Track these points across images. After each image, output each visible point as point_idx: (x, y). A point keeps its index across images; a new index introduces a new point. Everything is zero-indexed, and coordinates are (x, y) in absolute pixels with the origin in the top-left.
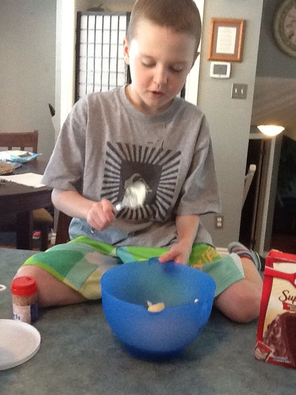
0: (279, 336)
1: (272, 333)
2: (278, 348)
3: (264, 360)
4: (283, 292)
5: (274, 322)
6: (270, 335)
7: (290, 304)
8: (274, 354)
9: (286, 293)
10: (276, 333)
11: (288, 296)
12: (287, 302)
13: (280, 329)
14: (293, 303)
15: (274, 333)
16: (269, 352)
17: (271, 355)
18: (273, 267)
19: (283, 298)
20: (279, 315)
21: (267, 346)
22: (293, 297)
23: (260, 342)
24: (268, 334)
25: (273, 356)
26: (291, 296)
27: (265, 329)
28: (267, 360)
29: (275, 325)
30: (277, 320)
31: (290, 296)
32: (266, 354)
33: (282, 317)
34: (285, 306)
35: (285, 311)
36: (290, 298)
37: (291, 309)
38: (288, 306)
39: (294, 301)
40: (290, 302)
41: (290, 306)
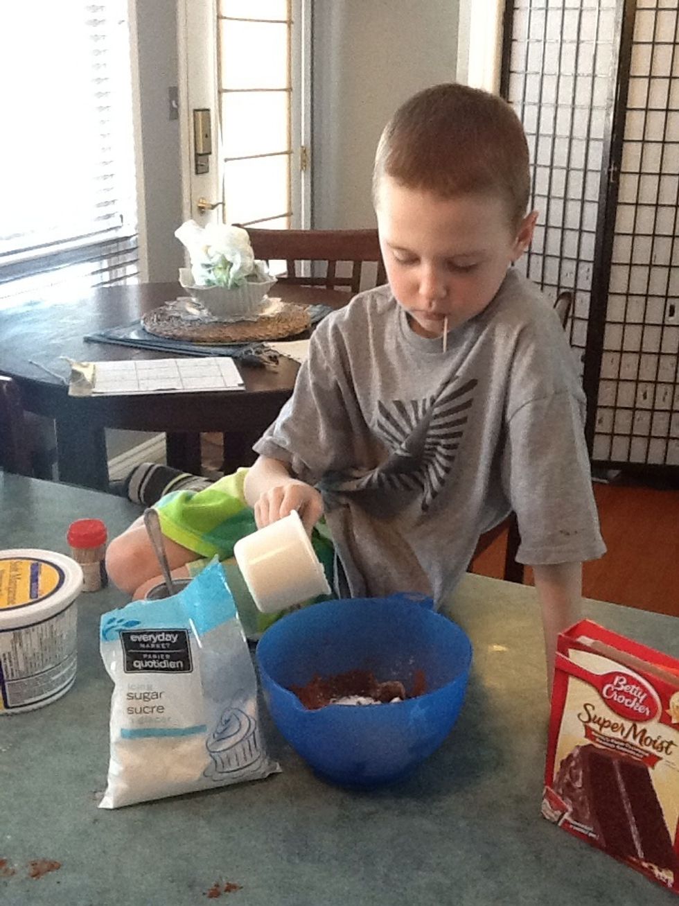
0: (578, 784)
1: (568, 777)
2: (578, 808)
3: (556, 823)
4: (585, 706)
5: (570, 756)
6: (565, 781)
7: (596, 732)
8: (572, 815)
9: (589, 708)
10: (575, 778)
11: (592, 716)
12: (591, 725)
13: (581, 773)
14: (600, 729)
15: (571, 777)
16: (564, 811)
17: (566, 816)
18: (568, 656)
19: (585, 717)
20: (578, 746)
21: (559, 798)
22: (600, 719)
23: (549, 789)
24: (561, 778)
25: (570, 820)
26: (598, 717)
27: (557, 768)
28: (560, 824)
29: (573, 764)
30: (575, 755)
31: (595, 716)
32: (559, 813)
33: (584, 749)
34: (589, 733)
35: (588, 742)
36: (596, 720)
37: (598, 740)
38: (593, 733)
39: (602, 726)
40: (596, 727)
41: (597, 735)
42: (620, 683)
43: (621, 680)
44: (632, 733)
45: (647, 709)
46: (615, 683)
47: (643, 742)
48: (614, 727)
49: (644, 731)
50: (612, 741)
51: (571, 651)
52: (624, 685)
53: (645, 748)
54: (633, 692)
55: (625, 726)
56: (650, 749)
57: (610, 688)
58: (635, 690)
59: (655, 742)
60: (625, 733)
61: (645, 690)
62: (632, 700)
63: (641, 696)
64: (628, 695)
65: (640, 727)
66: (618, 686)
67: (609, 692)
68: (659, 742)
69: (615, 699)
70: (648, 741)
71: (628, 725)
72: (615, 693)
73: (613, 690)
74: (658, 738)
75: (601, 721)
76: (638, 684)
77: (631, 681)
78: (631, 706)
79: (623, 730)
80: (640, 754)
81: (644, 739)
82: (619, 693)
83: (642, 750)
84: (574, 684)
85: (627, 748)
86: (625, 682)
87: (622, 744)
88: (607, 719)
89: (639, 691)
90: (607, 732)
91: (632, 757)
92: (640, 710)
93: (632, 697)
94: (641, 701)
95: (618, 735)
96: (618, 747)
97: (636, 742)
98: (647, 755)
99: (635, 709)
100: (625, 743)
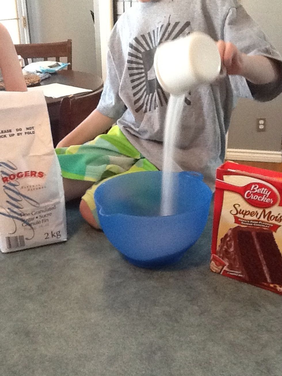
0: (232, 250)
1: (225, 247)
2: (232, 262)
3: (219, 273)
4: (234, 206)
5: (226, 236)
6: (224, 249)
7: (241, 219)
8: (228, 267)
9: (237, 206)
10: (229, 247)
11: (239, 210)
12: (238, 215)
13: (233, 244)
14: (244, 217)
15: (227, 247)
16: (224, 265)
17: (225, 268)
18: (223, 180)
19: (234, 212)
20: (231, 229)
21: (221, 259)
22: (243, 211)
23: (215, 255)
24: (221, 247)
25: (227, 270)
26: (242, 211)
27: (219, 243)
28: (221, 273)
29: (228, 239)
30: (229, 234)
31: (241, 210)
32: (221, 267)
33: (234, 230)
34: (237, 220)
35: (237, 225)
36: (241, 212)
37: (242, 223)
38: (240, 220)
39: (245, 215)
40: (241, 216)
41: (241, 220)
42: (255, 188)
43: (255, 187)
44: (262, 216)
45: (271, 200)
46: (252, 189)
47: (269, 220)
48: (251, 214)
49: (270, 212)
50: (251, 222)
51: (225, 177)
52: (258, 189)
53: (270, 222)
54: (263, 192)
55: (258, 212)
56: (274, 222)
57: (249, 192)
58: (264, 190)
59: (277, 217)
60: (258, 216)
61: (269, 189)
62: (262, 197)
63: (268, 193)
64: (260, 194)
65: (267, 211)
66: (254, 190)
67: (248, 195)
68: (279, 216)
69: (252, 198)
70: (272, 218)
71: (260, 211)
72: (252, 194)
73: (250, 193)
74: (279, 214)
75: (244, 212)
76: (265, 187)
77: (261, 186)
78: (262, 200)
79: (258, 214)
80: (268, 226)
81: (270, 217)
82: (254, 194)
83: (269, 223)
84: (227, 195)
85: (260, 224)
86: (258, 187)
87: (257, 222)
88: (247, 211)
89: (266, 191)
90: (248, 217)
91: (263, 228)
92: (267, 201)
93: (262, 195)
94: (267, 196)
95: (254, 218)
96: (254, 224)
97: (265, 220)
98: (272, 225)
99: (264, 201)
100: (259, 221)
